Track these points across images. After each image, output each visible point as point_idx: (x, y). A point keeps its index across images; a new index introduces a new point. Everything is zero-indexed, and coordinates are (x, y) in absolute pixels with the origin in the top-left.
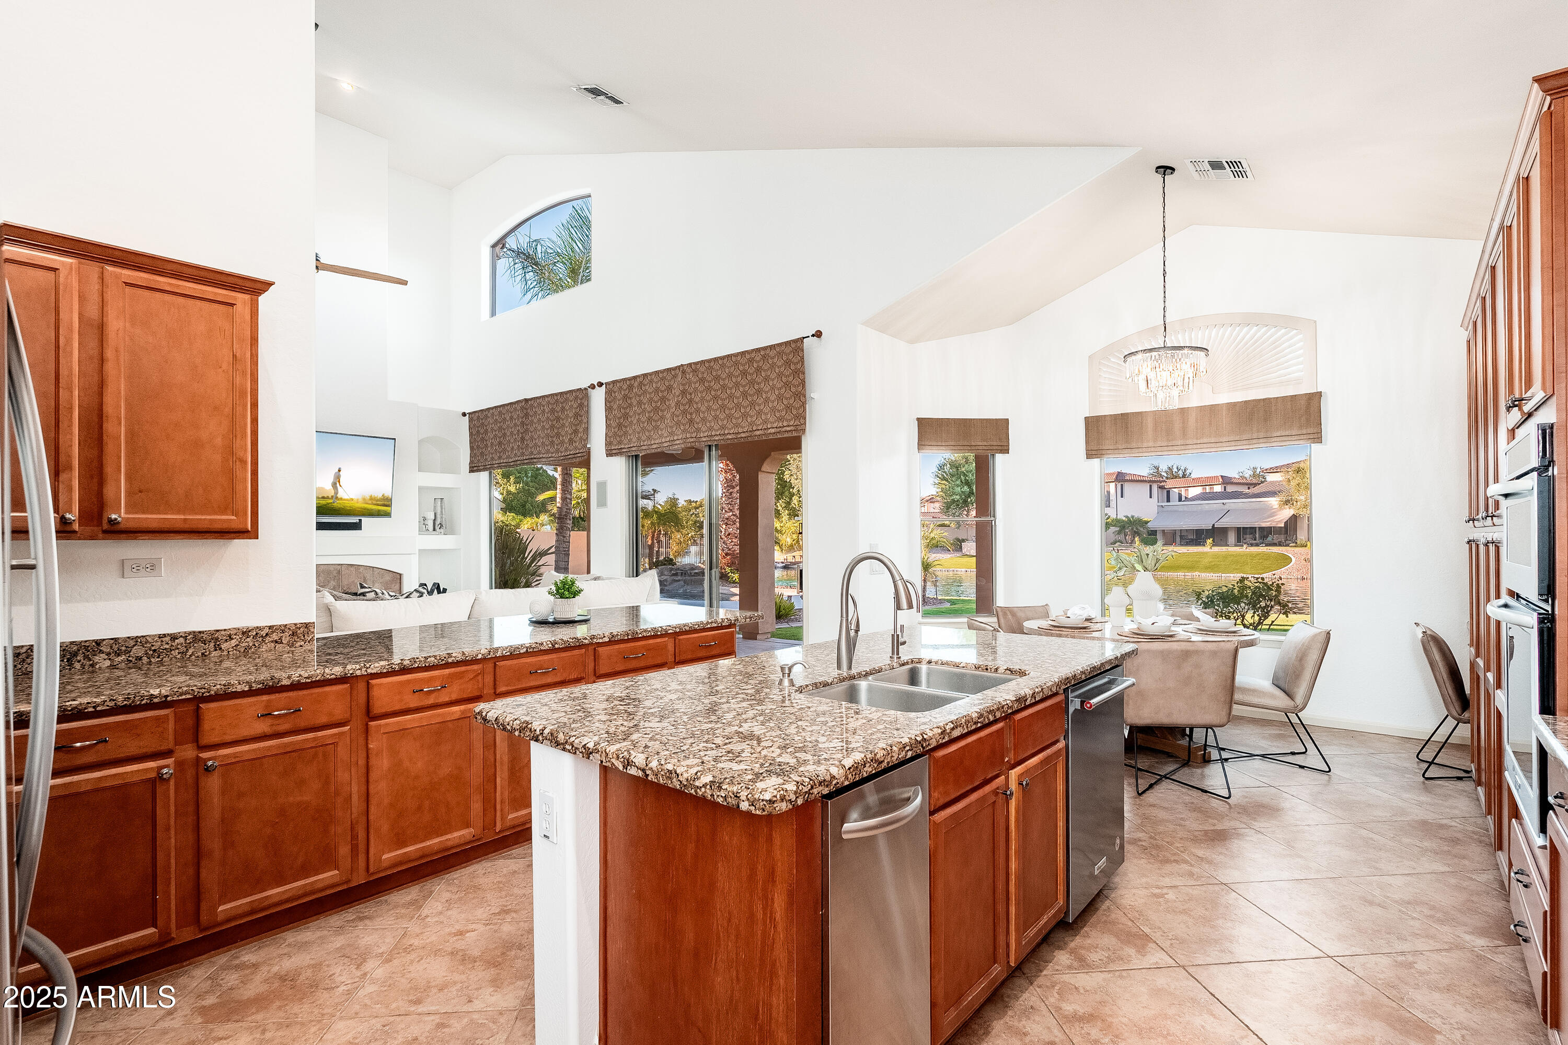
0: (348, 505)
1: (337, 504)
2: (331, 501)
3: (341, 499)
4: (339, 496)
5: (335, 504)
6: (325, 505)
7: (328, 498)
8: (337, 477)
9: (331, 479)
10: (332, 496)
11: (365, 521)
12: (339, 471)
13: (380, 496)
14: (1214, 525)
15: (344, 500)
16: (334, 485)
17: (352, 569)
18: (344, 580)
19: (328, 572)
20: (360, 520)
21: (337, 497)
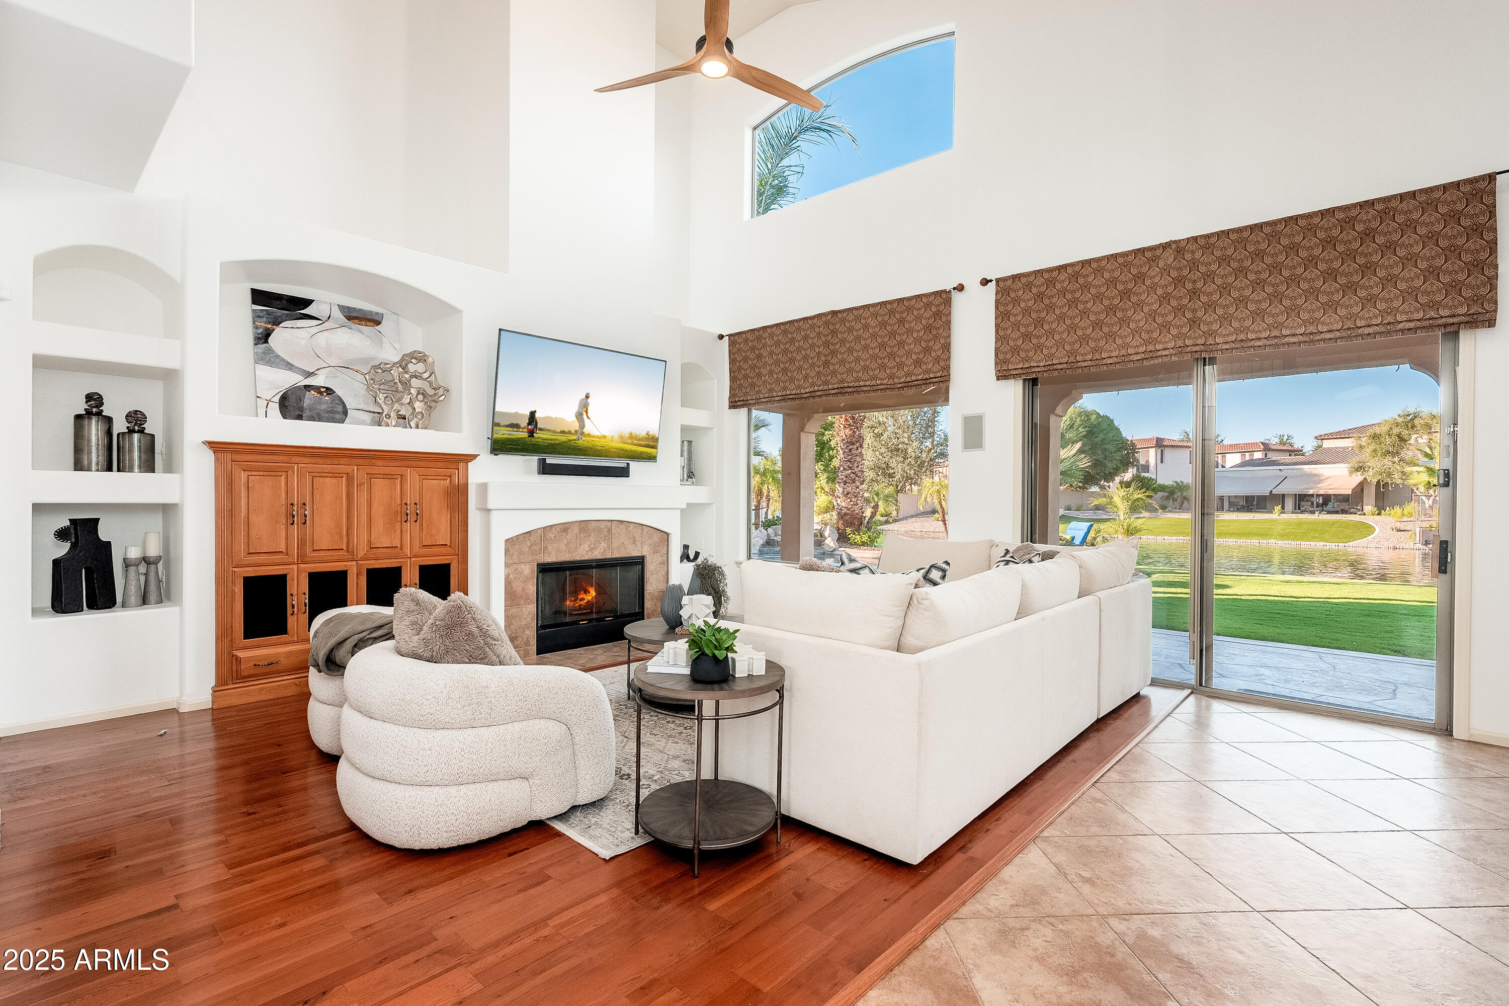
0: (599, 444)
1: (583, 442)
2: (574, 437)
3: (589, 435)
4: (586, 430)
5: (580, 442)
6: (565, 442)
7: (569, 433)
8: (584, 407)
9: (575, 408)
10: (576, 431)
11: (632, 465)
12: (587, 397)
14: (1271, 491)
15: (593, 437)
16: (579, 416)
17: (622, 526)
18: (614, 540)
19: (599, 530)
20: (628, 464)
21: (583, 433)
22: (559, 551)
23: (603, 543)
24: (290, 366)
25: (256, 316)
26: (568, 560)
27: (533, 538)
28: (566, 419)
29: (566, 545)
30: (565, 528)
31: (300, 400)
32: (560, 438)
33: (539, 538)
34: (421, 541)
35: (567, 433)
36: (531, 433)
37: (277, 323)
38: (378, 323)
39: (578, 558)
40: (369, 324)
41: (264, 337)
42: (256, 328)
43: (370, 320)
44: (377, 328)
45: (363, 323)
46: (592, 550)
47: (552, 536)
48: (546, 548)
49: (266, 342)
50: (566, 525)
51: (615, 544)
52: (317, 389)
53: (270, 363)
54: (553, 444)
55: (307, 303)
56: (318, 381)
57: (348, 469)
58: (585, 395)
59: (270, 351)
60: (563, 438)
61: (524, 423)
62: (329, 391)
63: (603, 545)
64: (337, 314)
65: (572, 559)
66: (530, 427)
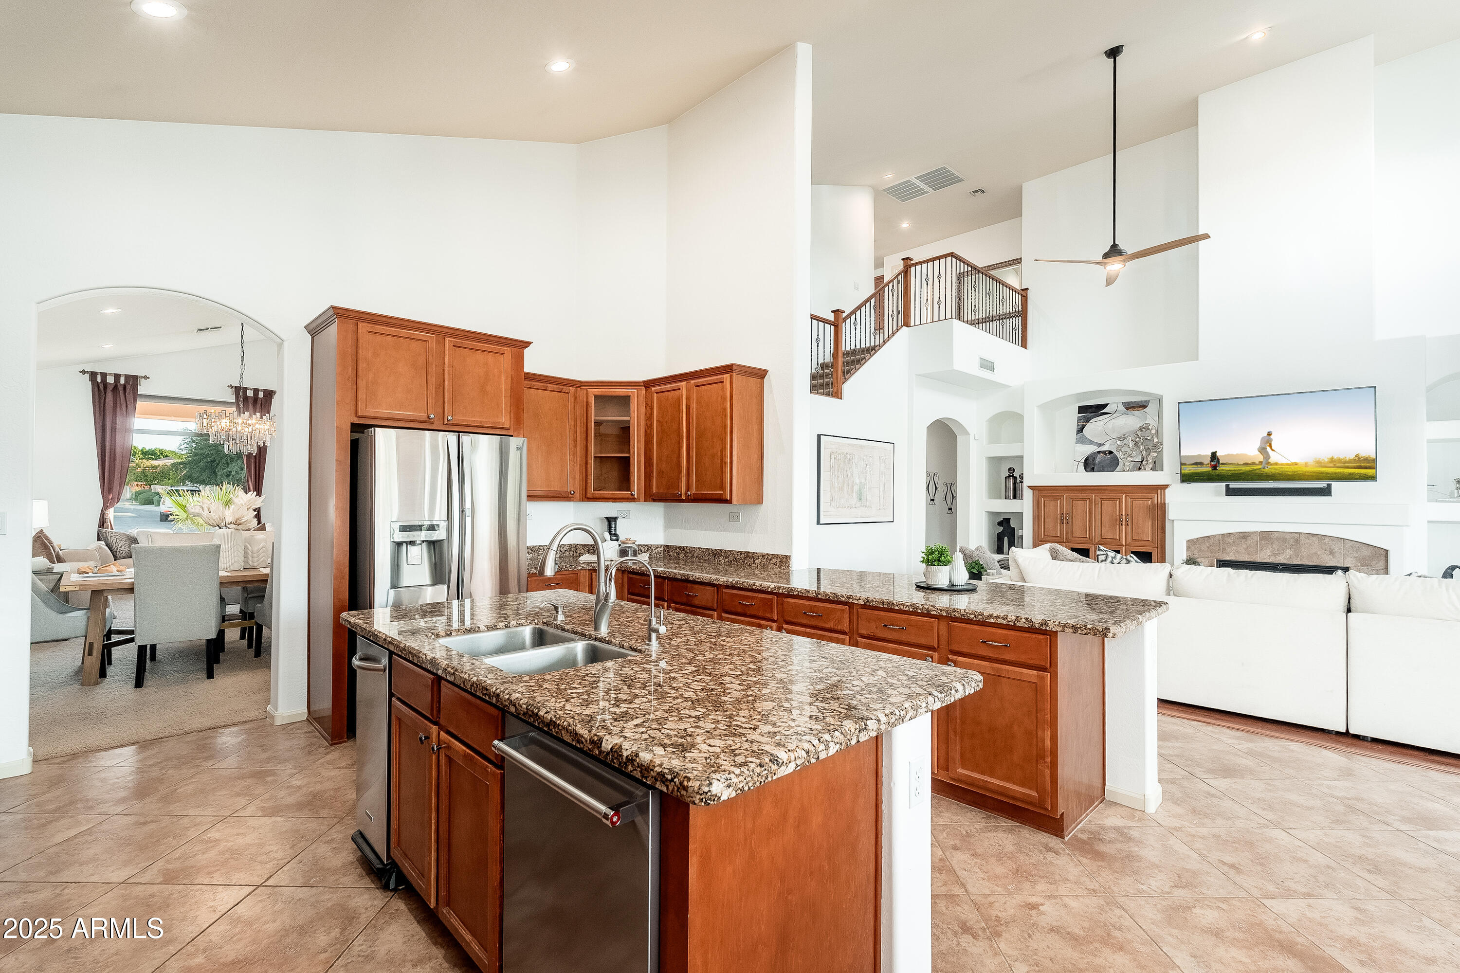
0: (1290, 470)
1: (1268, 470)
2: (1260, 467)
3: (1276, 464)
4: (1271, 460)
5: (1266, 470)
6: (1250, 471)
7: (1253, 464)
8: (1267, 441)
9: (1258, 444)
10: (1261, 463)
11: (1335, 485)
12: (1269, 434)
13: (1351, 456)
15: (1282, 465)
16: (1262, 450)
17: (1314, 539)
18: (1303, 550)
19: (1284, 540)
20: (1329, 486)
21: (1269, 463)
22: (1237, 552)
23: (1288, 551)
24: (1091, 442)
25: (1079, 419)
26: (1248, 560)
27: (1211, 541)
28: (1249, 454)
29: (1246, 549)
30: (1245, 536)
31: (1094, 459)
32: (1243, 468)
33: (1218, 541)
34: (1132, 537)
35: (1250, 464)
36: (1214, 468)
37: (1088, 421)
38: (1145, 407)
39: (1259, 561)
40: (1139, 409)
41: (1080, 430)
42: (1078, 426)
43: (1140, 407)
44: (1144, 410)
45: (1136, 409)
46: (1275, 555)
47: (1231, 541)
48: (1224, 549)
49: (1082, 432)
50: (1245, 534)
51: (1305, 552)
52: (1104, 452)
53: (1082, 443)
54: (1237, 474)
55: (1105, 406)
56: (1105, 448)
57: (1089, 496)
58: (1267, 433)
59: (1083, 435)
60: (1248, 468)
61: (1207, 461)
62: (1111, 452)
63: (1289, 552)
64: (1122, 408)
65: (1252, 560)
66: (1212, 463)
